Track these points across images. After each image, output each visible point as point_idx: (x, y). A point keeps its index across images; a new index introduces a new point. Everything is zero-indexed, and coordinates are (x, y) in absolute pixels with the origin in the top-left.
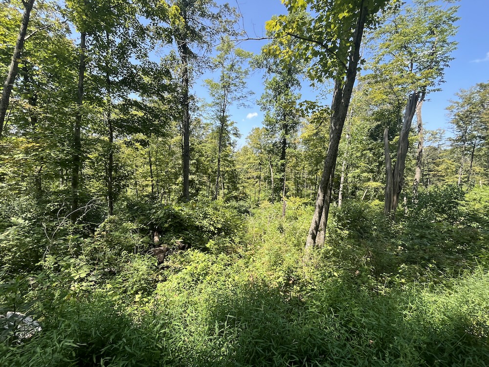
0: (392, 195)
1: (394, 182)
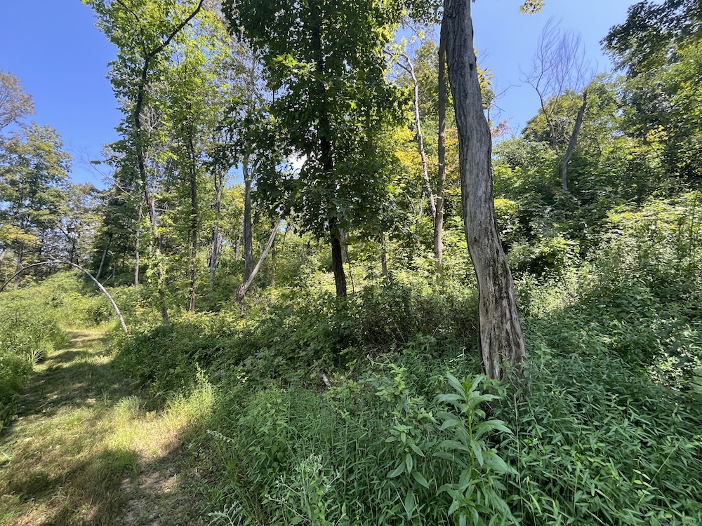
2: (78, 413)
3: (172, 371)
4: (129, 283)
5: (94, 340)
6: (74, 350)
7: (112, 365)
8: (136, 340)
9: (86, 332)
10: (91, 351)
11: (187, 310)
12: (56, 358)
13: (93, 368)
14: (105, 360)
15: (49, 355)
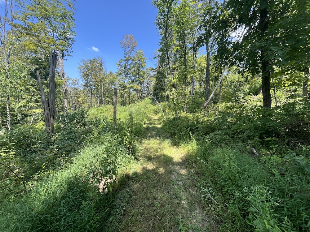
0: (49, 117)
1: (49, 109)
2: (155, 141)
3: (180, 133)
4: (164, 101)
5: (156, 120)
6: (152, 122)
7: (162, 128)
8: (168, 121)
9: (153, 117)
10: (155, 123)
11: (183, 112)
12: (148, 124)
13: (157, 128)
14: (159, 126)
15: (146, 123)
